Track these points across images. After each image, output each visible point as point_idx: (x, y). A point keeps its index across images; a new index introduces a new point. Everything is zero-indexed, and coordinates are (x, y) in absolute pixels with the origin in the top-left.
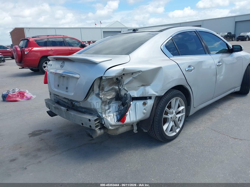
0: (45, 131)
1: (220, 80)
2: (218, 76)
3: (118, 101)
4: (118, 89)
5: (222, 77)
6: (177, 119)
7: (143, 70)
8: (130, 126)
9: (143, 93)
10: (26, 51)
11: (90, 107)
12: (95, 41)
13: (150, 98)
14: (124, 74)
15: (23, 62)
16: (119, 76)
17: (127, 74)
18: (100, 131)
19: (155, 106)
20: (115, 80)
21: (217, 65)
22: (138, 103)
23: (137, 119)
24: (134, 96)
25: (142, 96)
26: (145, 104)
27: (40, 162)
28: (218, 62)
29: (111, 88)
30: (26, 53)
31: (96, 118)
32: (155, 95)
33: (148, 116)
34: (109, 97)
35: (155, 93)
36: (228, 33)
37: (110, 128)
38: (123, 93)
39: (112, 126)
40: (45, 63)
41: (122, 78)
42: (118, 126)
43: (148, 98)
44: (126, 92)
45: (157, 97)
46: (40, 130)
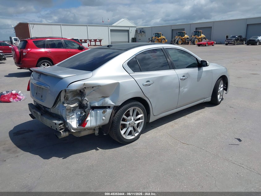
0: (28, 131)
1: (184, 92)
2: (181, 89)
3: (80, 109)
4: (81, 100)
5: (186, 90)
6: (136, 125)
7: (101, 85)
8: (93, 130)
9: (103, 103)
10: (24, 52)
11: (57, 113)
12: (102, 40)
13: (109, 107)
14: (85, 88)
15: (21, 63)
16: (82, 89)
17: (88, 87)
18: (66, 133)
19: (113, 114)
20: (79, 92)
21: (181, 79)
22: (98, 111)
23: (97, 124)
24: (95, 105)
25: (101, 106)
26: (104, 112)
27: (17, 156)
28: (182, 76)
29: (75, 98)
30: (24, 54)
31: (61, 122)
32: (112, 105)
33: (107, 122)
34: (72, 106)
35: (112, 103)
36: (239, 36)
37: (72, 131)
38: (84, 102)
39: (74, 129)
40: (43, 65)
41: (84, 90)
42: (80, 130)
43: (107, 107)
44: (87, 102)
45: (115, 106)
46: (24, 130)
